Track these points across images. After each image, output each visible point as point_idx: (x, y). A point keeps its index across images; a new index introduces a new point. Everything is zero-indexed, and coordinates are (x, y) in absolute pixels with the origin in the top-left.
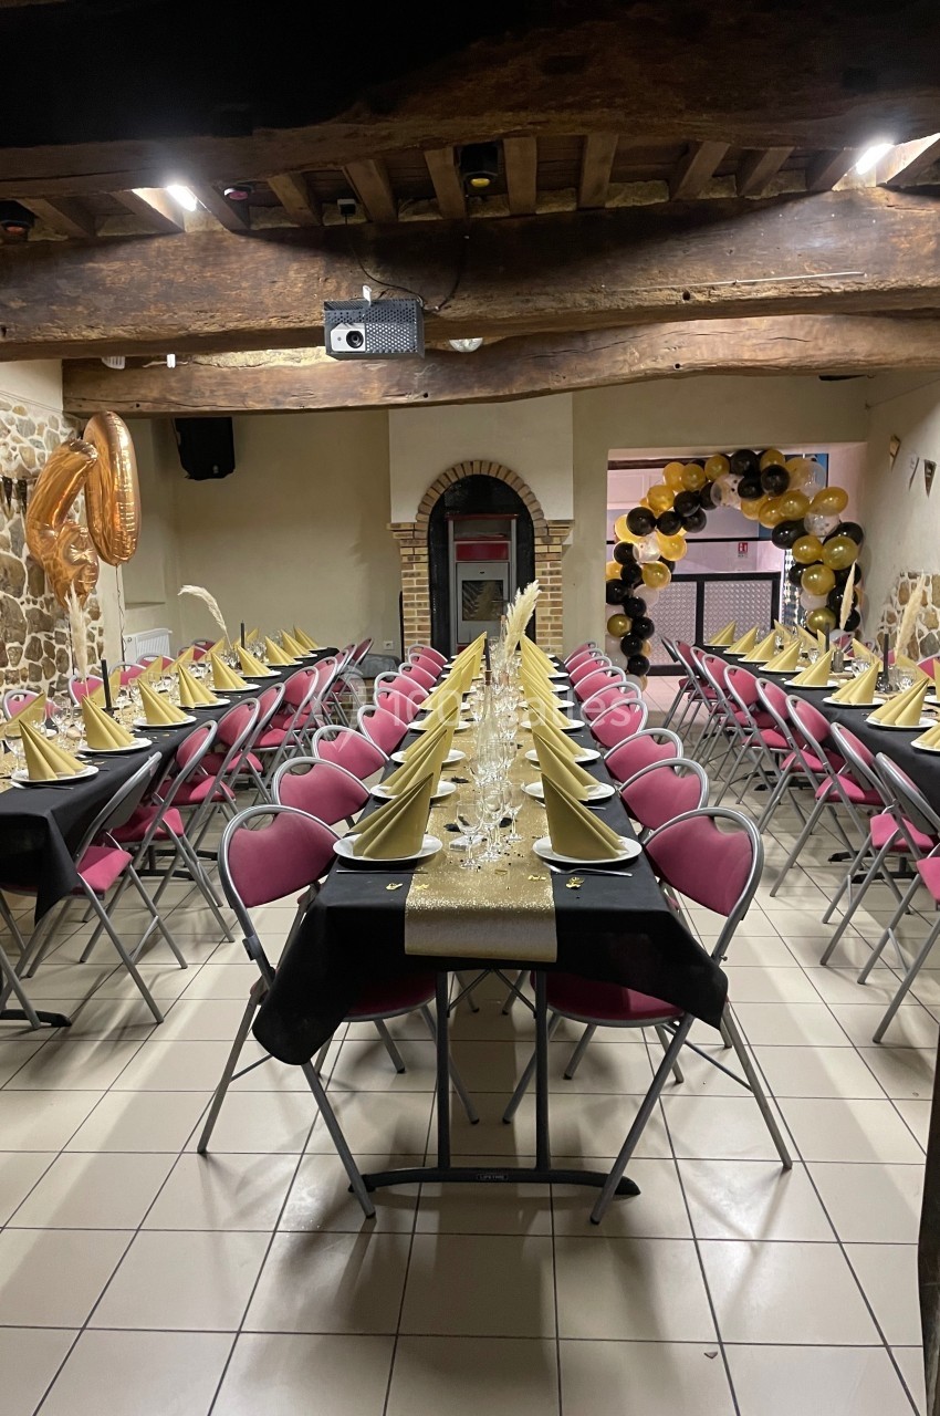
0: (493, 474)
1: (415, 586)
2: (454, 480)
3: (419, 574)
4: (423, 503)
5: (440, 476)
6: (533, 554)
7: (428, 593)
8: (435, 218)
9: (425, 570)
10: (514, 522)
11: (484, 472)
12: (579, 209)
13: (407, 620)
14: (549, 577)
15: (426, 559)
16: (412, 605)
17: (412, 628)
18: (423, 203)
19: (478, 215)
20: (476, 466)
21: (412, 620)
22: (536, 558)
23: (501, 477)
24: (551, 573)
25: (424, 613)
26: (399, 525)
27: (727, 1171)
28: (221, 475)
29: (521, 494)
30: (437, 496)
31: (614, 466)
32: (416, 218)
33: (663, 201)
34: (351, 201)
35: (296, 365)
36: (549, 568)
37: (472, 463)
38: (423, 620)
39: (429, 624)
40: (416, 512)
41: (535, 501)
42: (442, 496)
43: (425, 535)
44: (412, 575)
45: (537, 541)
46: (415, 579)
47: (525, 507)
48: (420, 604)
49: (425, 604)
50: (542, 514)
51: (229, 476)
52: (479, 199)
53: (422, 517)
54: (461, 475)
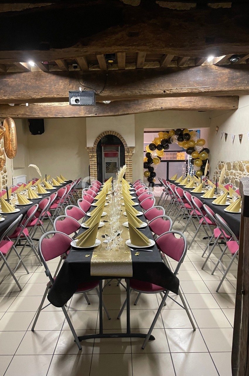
0: (114, 134)
1: (93, 164)
2: (103, 136)
3: (94, 161)
4: (95, 142)
5: (100, 135)
6: (125, 155)
7: (96, 166)
8: (99, 70)
9: (96, 159)
10: (119, 147)
11: (112, 134)
12: (136, 68)
13: (91, 173)
14: (129, 162)
15: (96, 156)
16: (92, 169)
17: (92, 175)
18: (96, 66)
19: (110, 69)
20: (109, 132)
21: (92, 173)
22: (125, 157)
23: (116, 135)
24: (129, 161)
25: (96, 171)
26: (89, 147)
27: (178, 332)
28: (41, 134)
29: (121, 140)
30: (99, 140)
31: (145, 132)
32: (94, 69)
33: (158, 67)
34: (76, 65)
35: (61, 105)
36: (129, 159)
37: (108, 131)
38: (95, 173)
39: (97, 174)
40: (93, 144)
41: (125, 142)
42: (100, 140)
43: (96, 150)
44: (92, 161)
45: (126, 152)
46: (93, 162)
47: (122, 143)
48: (94, 169)
49: (96, 168)
50: (127, 145)
51: (43, 134)
52: (110, 65)
53: (95, 145)
54: (105, 135)
